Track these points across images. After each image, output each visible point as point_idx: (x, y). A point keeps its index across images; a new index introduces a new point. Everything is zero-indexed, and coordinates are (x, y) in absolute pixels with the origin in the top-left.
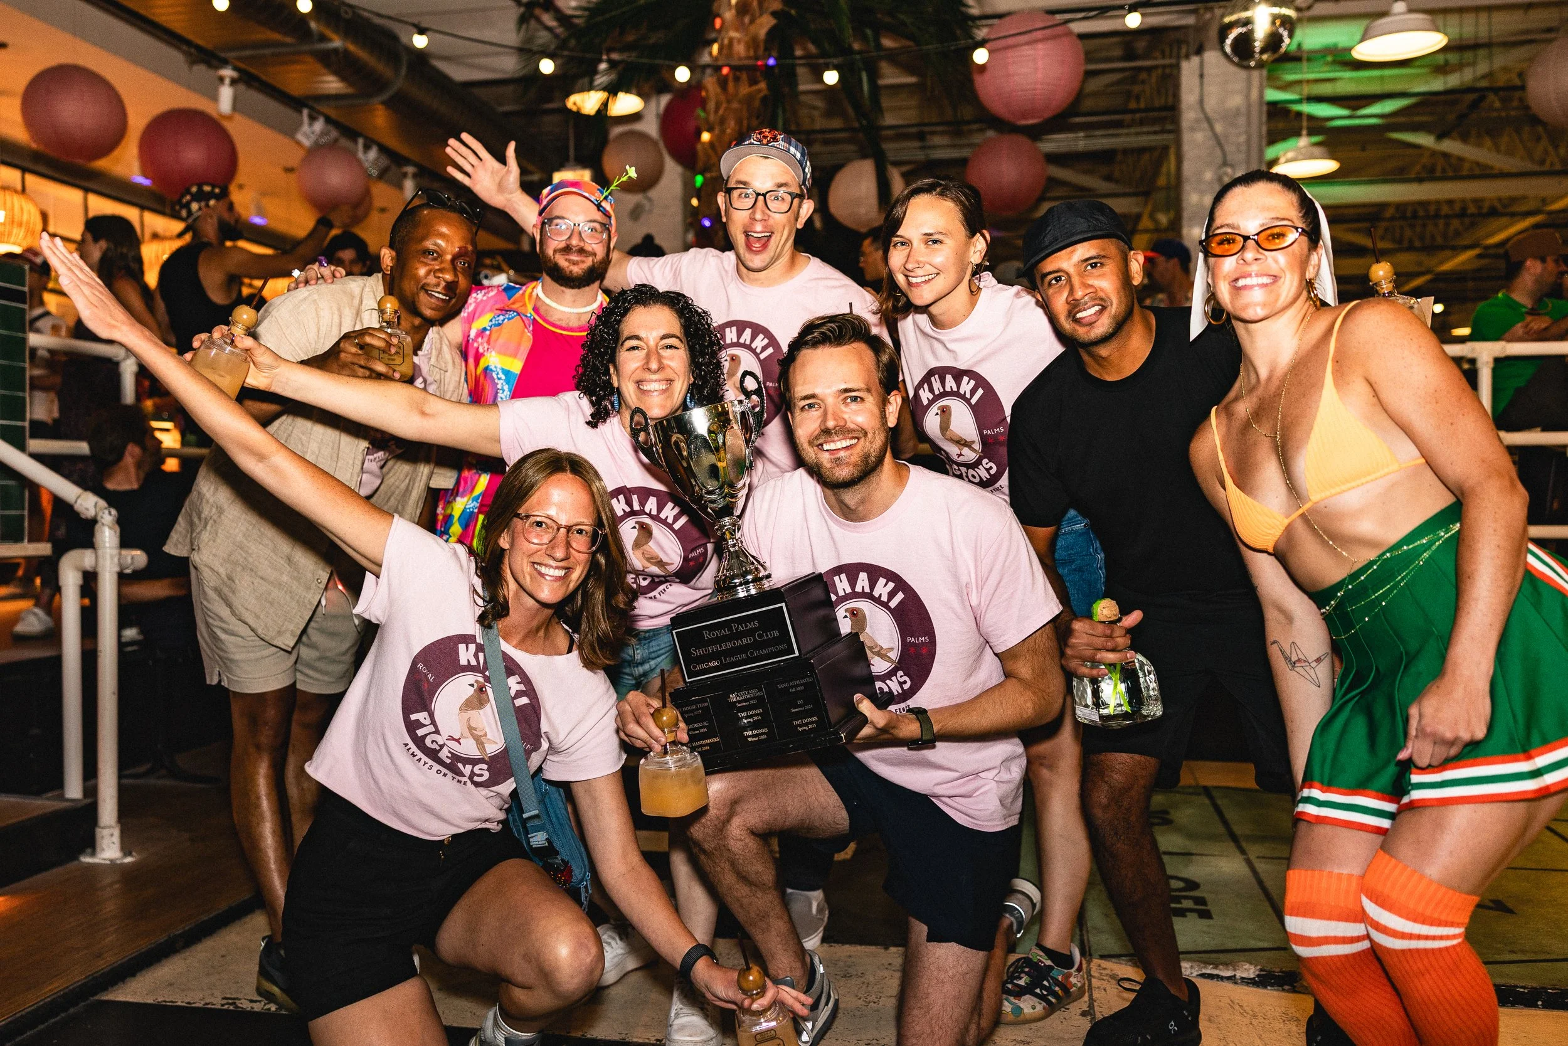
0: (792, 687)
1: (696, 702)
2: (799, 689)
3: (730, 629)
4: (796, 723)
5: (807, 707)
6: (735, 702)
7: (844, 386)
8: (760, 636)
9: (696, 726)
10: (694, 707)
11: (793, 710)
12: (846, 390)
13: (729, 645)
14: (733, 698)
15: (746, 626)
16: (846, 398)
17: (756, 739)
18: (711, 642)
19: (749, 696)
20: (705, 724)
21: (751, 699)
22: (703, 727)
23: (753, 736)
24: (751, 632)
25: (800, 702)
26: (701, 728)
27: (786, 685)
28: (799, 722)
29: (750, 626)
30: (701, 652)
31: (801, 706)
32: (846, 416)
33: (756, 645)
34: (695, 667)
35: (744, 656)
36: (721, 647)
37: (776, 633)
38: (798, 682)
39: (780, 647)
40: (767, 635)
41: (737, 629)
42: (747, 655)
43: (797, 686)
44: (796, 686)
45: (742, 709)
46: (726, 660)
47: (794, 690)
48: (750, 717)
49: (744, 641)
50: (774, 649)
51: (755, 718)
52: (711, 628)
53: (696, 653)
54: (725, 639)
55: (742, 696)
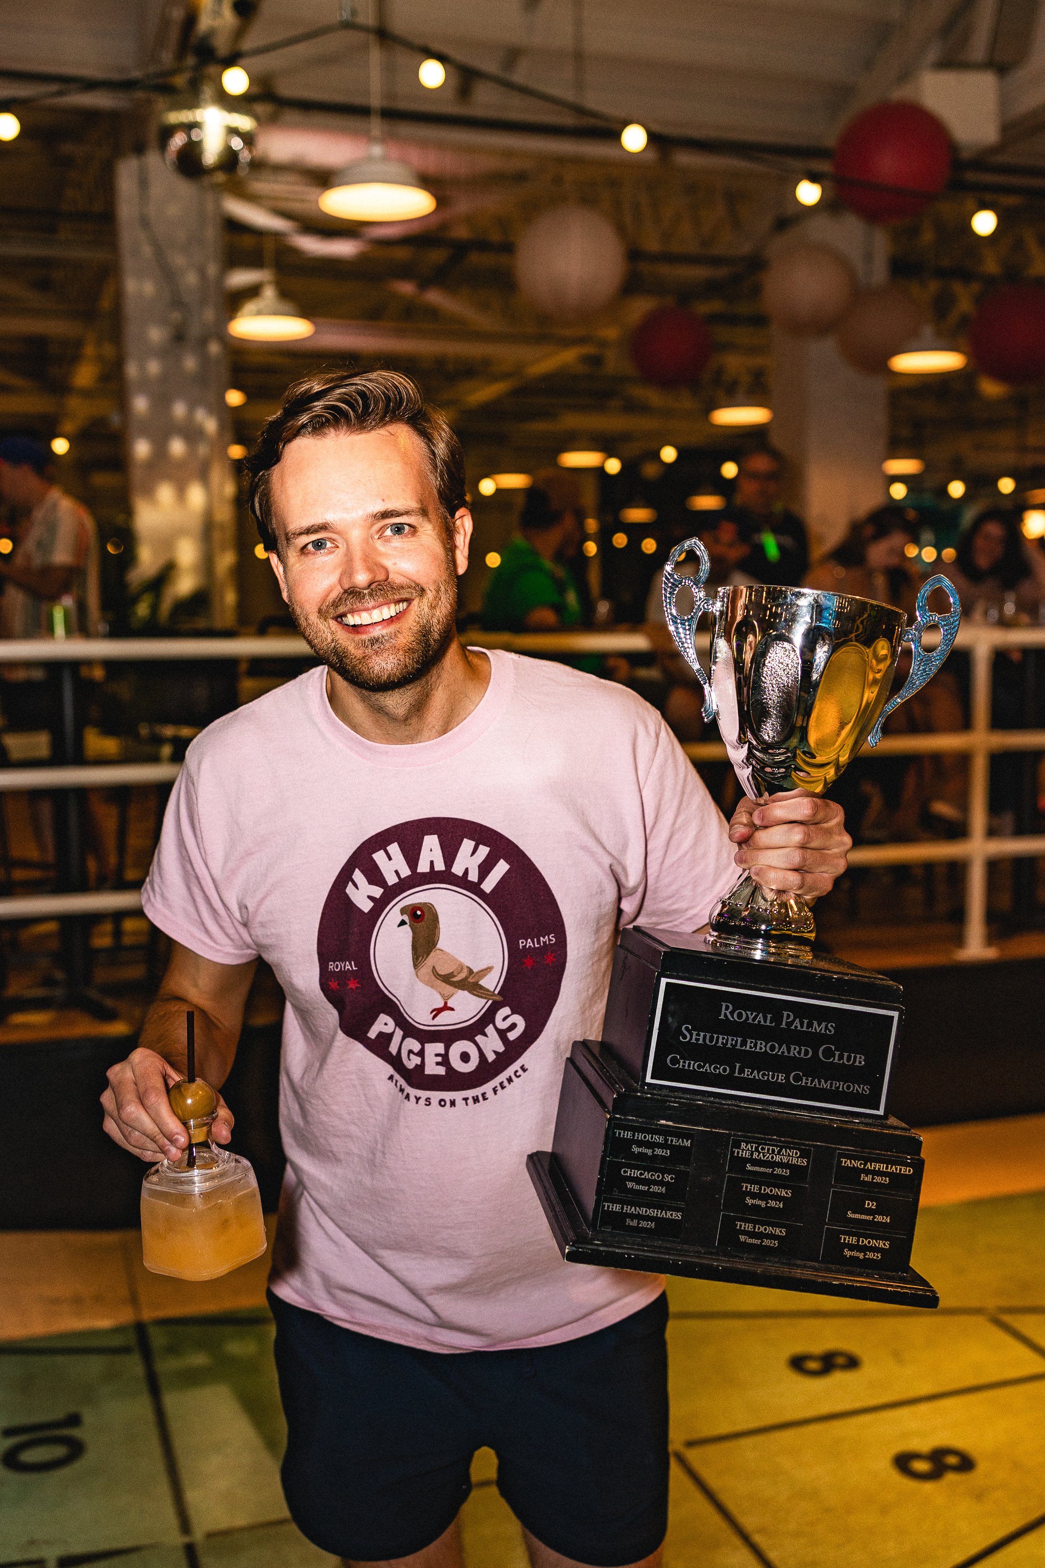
0: (867, 1172)
1: (666, 1132)
2: (878, 1179)
3: (778, 1019)
4: (845, 1239)
5: (879, 1218)
6: (745, 1161)
7: (379, 507)
8: (828, 1053)
9: (647, 1175)
10: (659, 1140)
11: (850, 1215)
12: (385, 515)
13: (761, 1046)
14: (745, 1151)
15: (810, 1025)
16: (382, 529)
17: (758, 1242)
18: (728, 1028)
19: (777, 1158)
20: (668, 1178)
21: (781, 1165)
22: (661, 1183)
23: (752, 1235)
24: (815, 1040)
25: (870, 1204)
26: (655, 1182)
27: (857, 1164)
28: (853, 1240)
29: (818, 1028)
30: (700, 1038)
31: (870, 1212)
32: (388, 563)
33: (813, 1067)
34: (674, 1061)
35: (781, 1078)
36: (744, 1043)
37: (860, 1060)
38: (882, 1167)
39: (857, 1088)
40: (841, 1057)
41: (789, 1024)
42: (787, 1078)
43: (879, 1174)
44: (875, 1173)
45: (755, 1178)
46: (741, 1071)
47: (869, 1178)
48: (766, 1197)
49: (794, 1051)
50: (842, 1086)
51: (772, 1203)
52: (739, 1001)
53: (691, 1036)
54: (758, 1032)
55: (766, 1153)
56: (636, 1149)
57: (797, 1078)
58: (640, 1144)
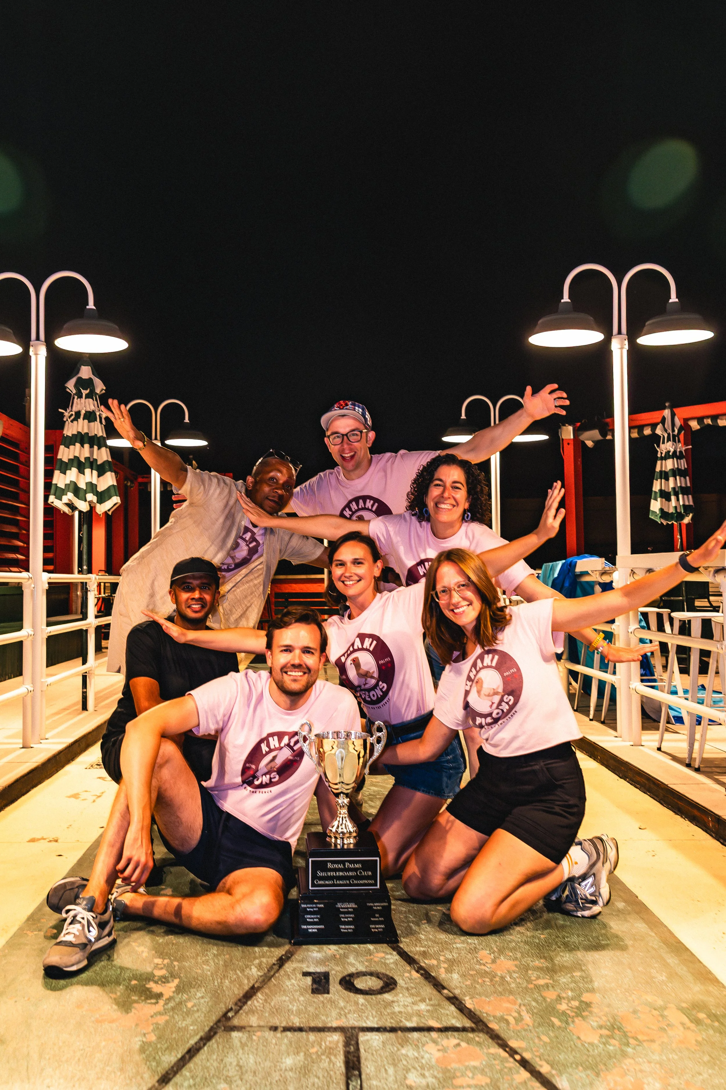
0: (375, 906)
1: (316, 903)
2: (378, 908)
3: (344, 865)
4: (371, 926)
5: (380, 919)
6: (340, 908)
8: (361, 873)
9: (312, 916)
10: (315, 906)
11: (372, 919)
13: (341, 874)
14: (339, 905)
15: (354, 865)
17: (346, 931)
18: (331, 870)
19: (349, 906)
20: (318, 916)
21: (350, 908)
22: (317, 918)
23: (345, 929)
24: (355, 870)
25: (377, 915)
26: (315, 918)
28: (374, 926)
29: (357, 866)
30: (323, 874)
31: (378, 917)
33: (357, 878)
34: (317, 882)
35: (348, 882)
36: (336, 874)
37: (370, 873)
38: (379, 904)
39: (370, 882)
40: (364, 873)
41: (348, 866)
42: (350, 882)
43: (379, 906)
44: (377, 906)
45: (343, 913)
46: (337, 882)
47: (376, 908)
48: (347, 918)
49: (351, 874)
50: (366, 882)
51: (349, 919)
52: (333, 862)
53: (320, 874)
54: (339, 870)
55: (346, 905)
56: (308, 910)
57: (353, 881)
58: (309, 908)
